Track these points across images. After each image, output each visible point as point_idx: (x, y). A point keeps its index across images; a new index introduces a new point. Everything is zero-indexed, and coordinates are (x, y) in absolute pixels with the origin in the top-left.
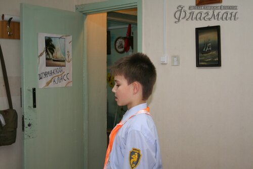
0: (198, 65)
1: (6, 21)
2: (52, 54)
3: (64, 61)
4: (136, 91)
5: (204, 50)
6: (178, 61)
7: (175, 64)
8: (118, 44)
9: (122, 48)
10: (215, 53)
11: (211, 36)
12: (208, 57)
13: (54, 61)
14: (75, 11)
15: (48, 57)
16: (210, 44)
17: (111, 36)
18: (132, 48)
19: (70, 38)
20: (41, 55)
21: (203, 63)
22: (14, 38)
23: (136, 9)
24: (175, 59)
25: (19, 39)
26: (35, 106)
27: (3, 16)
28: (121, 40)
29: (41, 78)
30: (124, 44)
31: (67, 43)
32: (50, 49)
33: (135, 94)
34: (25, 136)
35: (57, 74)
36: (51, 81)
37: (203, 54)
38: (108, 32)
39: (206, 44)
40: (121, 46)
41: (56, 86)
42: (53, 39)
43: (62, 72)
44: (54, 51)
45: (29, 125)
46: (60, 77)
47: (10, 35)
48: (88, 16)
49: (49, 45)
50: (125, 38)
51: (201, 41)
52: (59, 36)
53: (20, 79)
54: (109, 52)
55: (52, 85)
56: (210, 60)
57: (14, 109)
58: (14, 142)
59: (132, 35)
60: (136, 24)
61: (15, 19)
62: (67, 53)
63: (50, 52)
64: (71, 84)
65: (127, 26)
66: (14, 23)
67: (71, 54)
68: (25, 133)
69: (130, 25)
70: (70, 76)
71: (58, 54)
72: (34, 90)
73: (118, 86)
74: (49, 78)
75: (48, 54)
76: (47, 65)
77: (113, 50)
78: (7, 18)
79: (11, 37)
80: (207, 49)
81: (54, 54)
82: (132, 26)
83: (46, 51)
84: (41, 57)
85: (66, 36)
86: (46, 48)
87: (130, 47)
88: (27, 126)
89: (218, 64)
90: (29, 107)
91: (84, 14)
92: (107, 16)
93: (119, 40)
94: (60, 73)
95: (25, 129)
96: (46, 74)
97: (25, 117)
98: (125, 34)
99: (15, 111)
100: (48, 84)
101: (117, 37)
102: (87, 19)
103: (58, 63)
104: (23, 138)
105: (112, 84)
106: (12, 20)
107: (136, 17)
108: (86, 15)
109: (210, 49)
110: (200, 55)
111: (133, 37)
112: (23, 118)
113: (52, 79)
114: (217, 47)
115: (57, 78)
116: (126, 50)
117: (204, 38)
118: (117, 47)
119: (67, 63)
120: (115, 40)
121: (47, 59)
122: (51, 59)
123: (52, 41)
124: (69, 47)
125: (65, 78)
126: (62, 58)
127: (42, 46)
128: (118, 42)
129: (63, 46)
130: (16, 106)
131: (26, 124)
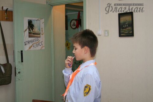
0: (120, 36)
1: (4, 10)
2: (32, 30)
3: (39, 34)
4: (86, 52)
5: (124, 26)
6: (108, 33)
7: (106, 35)
8: (72, 24)
9: (75, 26)
10: (130, 28)
11: (128, 18)
12: (126, 31)
13: (34, 34)
14: (46, 4)
15: (30, 32)
16: (127, 23)
17: (68, 19)
18: (81, 26)
19: (43, 20)
20: (26, 30)
21: (123, 35)
22: (9, 21)
23: (82, 2)
24: (106, 32)
25: (12, 21)
26: (22, 61)
27: (3, 7)
28: (74, 21)
29: (26, 45)
30: (76, 23)
31: (41, 23)
32: (31, 27)
33: (85, 53)
34: (17, 79)
35: (35, 42)
36: (32, 46)
37: (123, 29)
38: (66, 17)
39: (124, 23)
40: (74, 25)
41: (35, 49)
42: (33, 21)
43: (38, 41)
44: (33, 28)
45: (19, 73)
46: (37, 43)
47: (6, 19)
48: (54, 7)
49: (31, 25)
50: (76, 20)
51: (122, 21)
52: (36, 19)
53: (13, 45)
54: (67, 28)
55: (32, 49)
56: (127, 32)
57: (10, 63)
58: (10, 83)
59: (80, 18)
60: (83, 11)
61: (10, 9)
62: (41, 29)
63: (31, 29)
64: (44, 48)
65: (78, 13)
66: (9, 11)
67: (43, 29)
68: (17, 77)
69: (79, 12)
70: (43, 43)
71: (36, 30)
72: (22, 51)
73: (76, 49)
74: (31, 44)
75: (30, 30)
76: (30, 37)
77: (69, 27)
78: (5, 8)
79: (7, 20)
80: (125, 26)
81: (33, 30)
82: (80, 12)
83: (29, 28)
84: (25, 32)
85: (40, 19)
86: (29, 26)
87: (80, 25)
88: (18, 73)
89: (132, 35)
90: (19, 62)
91: (51, 5)
92: (65, 7)
93: (73, 21)
94: (37, 42)
95: (17, 75)
96: (29, 42)
97: (16, 68)
98: (76, 18)
99: (11, 65)
100: (30, 48)
101: (71, 19)
102: (53, 9)
103: (36, 35)
104: (15, 81)
105: (69, 47)
106: (8, 10)
107: (83, 7)
108: (53, 6)
109: (127, 26)
110: (121, 29)
111: (81, 19)
112: (15, 69)
113: (33, 45)
114: (131, 25)
115: (35, 44)
116: (77, 27)
117: (123, 19)
118: (72, 25)
119: (41, 35)
120: (70, 21)
121: (29, 33)
122: (32, 33)
123: (32, 22)
124: (42, 26)
125: (40, 44)
126: (38, 32)
127: (26, 25)
128: (72, 22)
129: (39, 25)
130: (11, 61)
131: (17, 72)
